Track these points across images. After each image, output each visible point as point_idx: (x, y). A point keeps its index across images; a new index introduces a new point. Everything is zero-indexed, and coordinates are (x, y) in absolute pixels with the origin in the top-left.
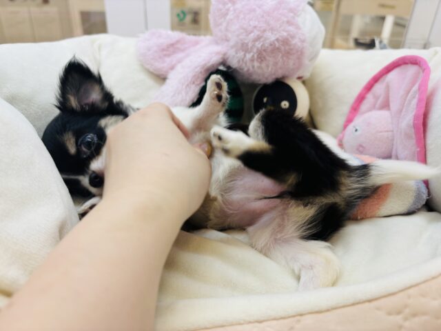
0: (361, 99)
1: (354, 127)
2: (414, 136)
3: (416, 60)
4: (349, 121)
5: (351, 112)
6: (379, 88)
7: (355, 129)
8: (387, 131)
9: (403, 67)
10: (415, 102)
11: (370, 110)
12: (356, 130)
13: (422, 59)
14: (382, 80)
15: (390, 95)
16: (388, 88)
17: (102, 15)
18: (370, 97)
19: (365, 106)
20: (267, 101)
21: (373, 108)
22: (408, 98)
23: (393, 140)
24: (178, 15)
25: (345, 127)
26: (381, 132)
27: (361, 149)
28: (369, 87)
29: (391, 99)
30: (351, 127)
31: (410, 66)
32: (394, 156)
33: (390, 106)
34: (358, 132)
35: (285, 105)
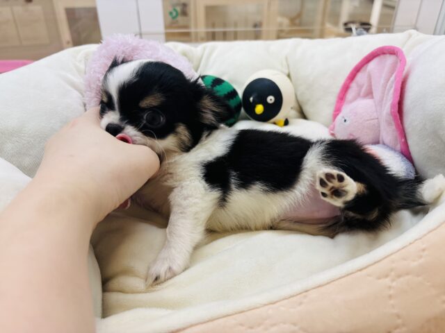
0: (346, 89)
1: (343, 117)
2: (393, 123)
3: (394, 51)
4: (337, 111)
5: (338, 102)
6: (361, 77)
7: (343, 120)
8: (373, 119)
9: (382, 56)
10: (392, 91)
11: (355, 99)
12: (345, 121)
13: (399, 50)
14: (363, 68)
15: (373, 83)
16: (370, 77)
18: (354, 85)
21: (358, 96)
22: (388, 87)
23: (379, 126)
24: (171, 13)
25: (335, 116)
26: (368, 120)
27: (352, 137)
28: (352, 77)
29: (373, 88)
30: (339, 117)
31: (388, 55)
32: (381, 142)
33: (374, 95)
34: (347, 123)
35: (271, 99)
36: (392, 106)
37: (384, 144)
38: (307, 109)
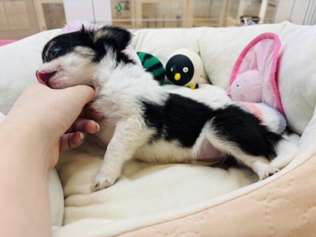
0: (239, 63)
1: (237, 83)
2: (271, 87)
3: (272, 36)
4: (233, 78)
5: (233, 72)
6: (249, 55)
8: (258, 85)
9: (264, 40)
10: (271, 64)
11: (245, 70)
12: (238, 86)
13: (276, 35)
14: (252, 48)
15: (258, 60)
16: (255, 55)
17: (61, 6)
18: (244, 61)
19: (242, 67)
21: (247, 68)
22: (268, 63)
23: (262, 90)
24: (116, 8)
25: (231, 82)
26: (254, 85)
27: (242, 98)
28: (244, 54)
29: (258, 63)
30: (234, 83)
31: (268, 40)
32: (263, 101)
33: (258, 67)
34: (239, 87)
35: (186, 70)
36: (271, 76)
37: (265, 102)
38: (212, 77)
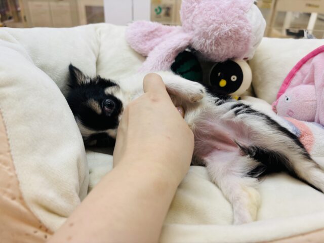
0: (292, 75)
1: (286, 96)
4: (282, 92)
5: (283, 85)
6: (306, 68)
7: (286, 98)
11: (298, 84)
12: (287, 99)
14: (308, 61)
15: (315, 73)
16: (313, 68)
17: (101, 9)
18: (299, 74)
19: (294, 81)
20: (220, 75)
21: (301, 83)
23: (316, 107)
24: (156, 10)
25: (279, 96)
26: (307, 101)
27: (290, 113)
28: (299, 67)
29: (316, 77)
30: (283, 97)
32: (316, 120)
33: (316, 81)
34: (289, 101)
35: (234, 78)
37: (319, 122)
